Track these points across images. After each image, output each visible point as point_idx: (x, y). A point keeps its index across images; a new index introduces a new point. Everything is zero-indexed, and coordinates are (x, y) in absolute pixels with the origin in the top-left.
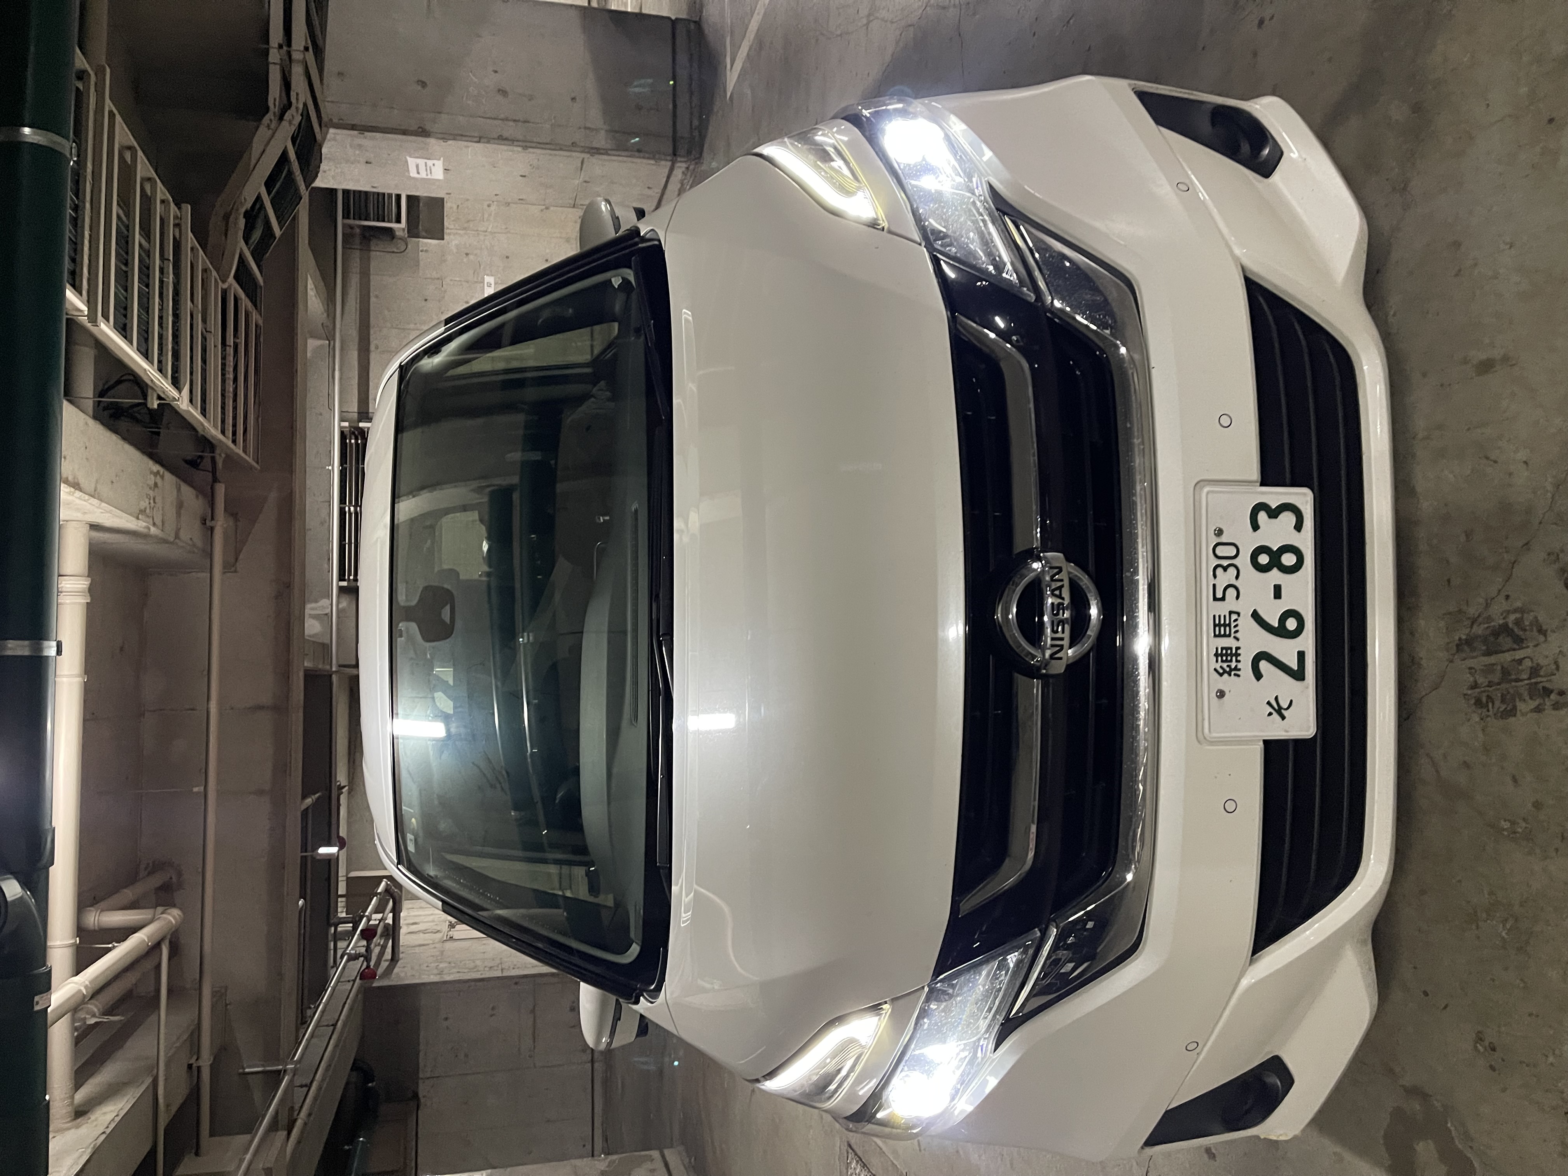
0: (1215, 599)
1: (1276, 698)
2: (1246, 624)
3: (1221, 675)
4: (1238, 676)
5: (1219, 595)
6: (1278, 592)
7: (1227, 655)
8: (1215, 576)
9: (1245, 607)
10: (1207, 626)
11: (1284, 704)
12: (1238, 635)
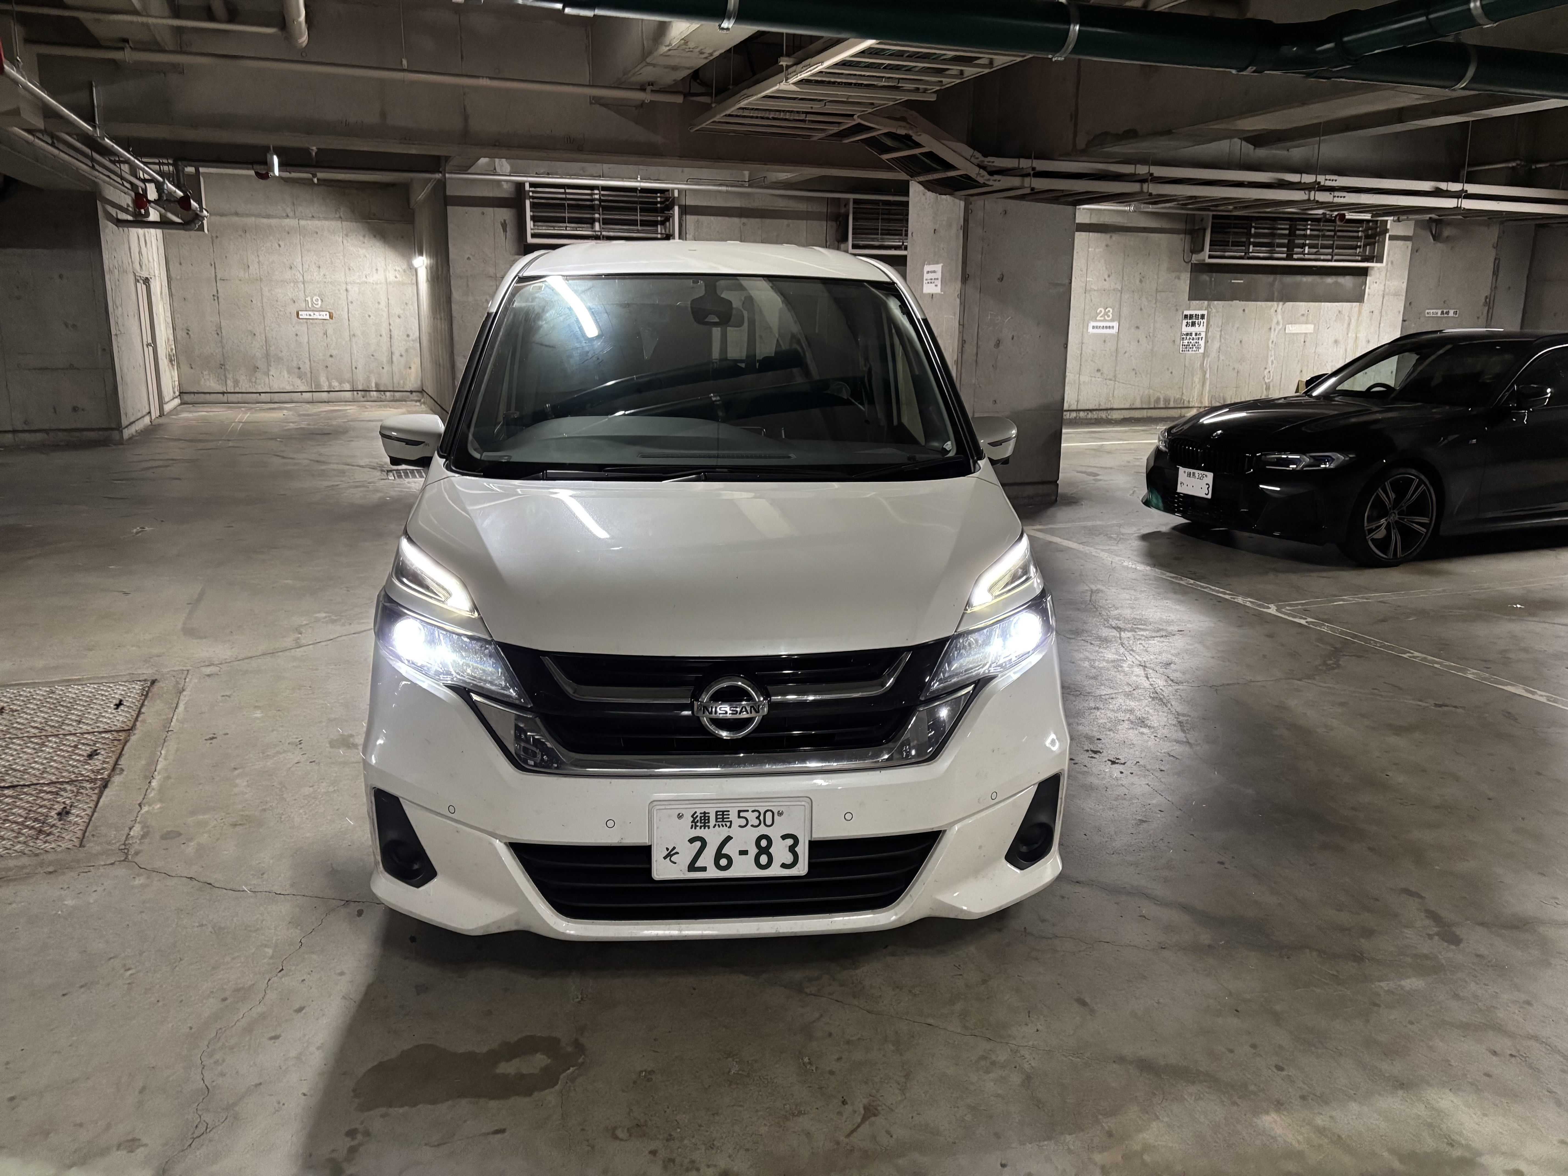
0: (739, 812)
1: (677, 853)
2: (724, 832)
3: (692, 816)
4: (692, 828)
5: (742, 814)
6: (743, 853)
7: (705, 820)
8: (753, 811)
9: (734, 831)
10: (722, 807)
11: (674, 858)
12: (717, 826)
